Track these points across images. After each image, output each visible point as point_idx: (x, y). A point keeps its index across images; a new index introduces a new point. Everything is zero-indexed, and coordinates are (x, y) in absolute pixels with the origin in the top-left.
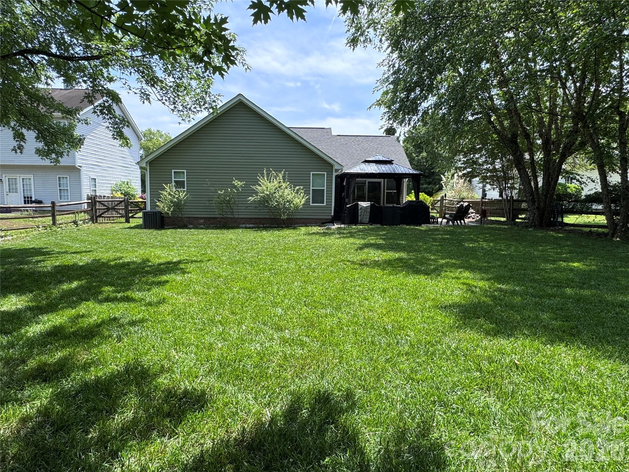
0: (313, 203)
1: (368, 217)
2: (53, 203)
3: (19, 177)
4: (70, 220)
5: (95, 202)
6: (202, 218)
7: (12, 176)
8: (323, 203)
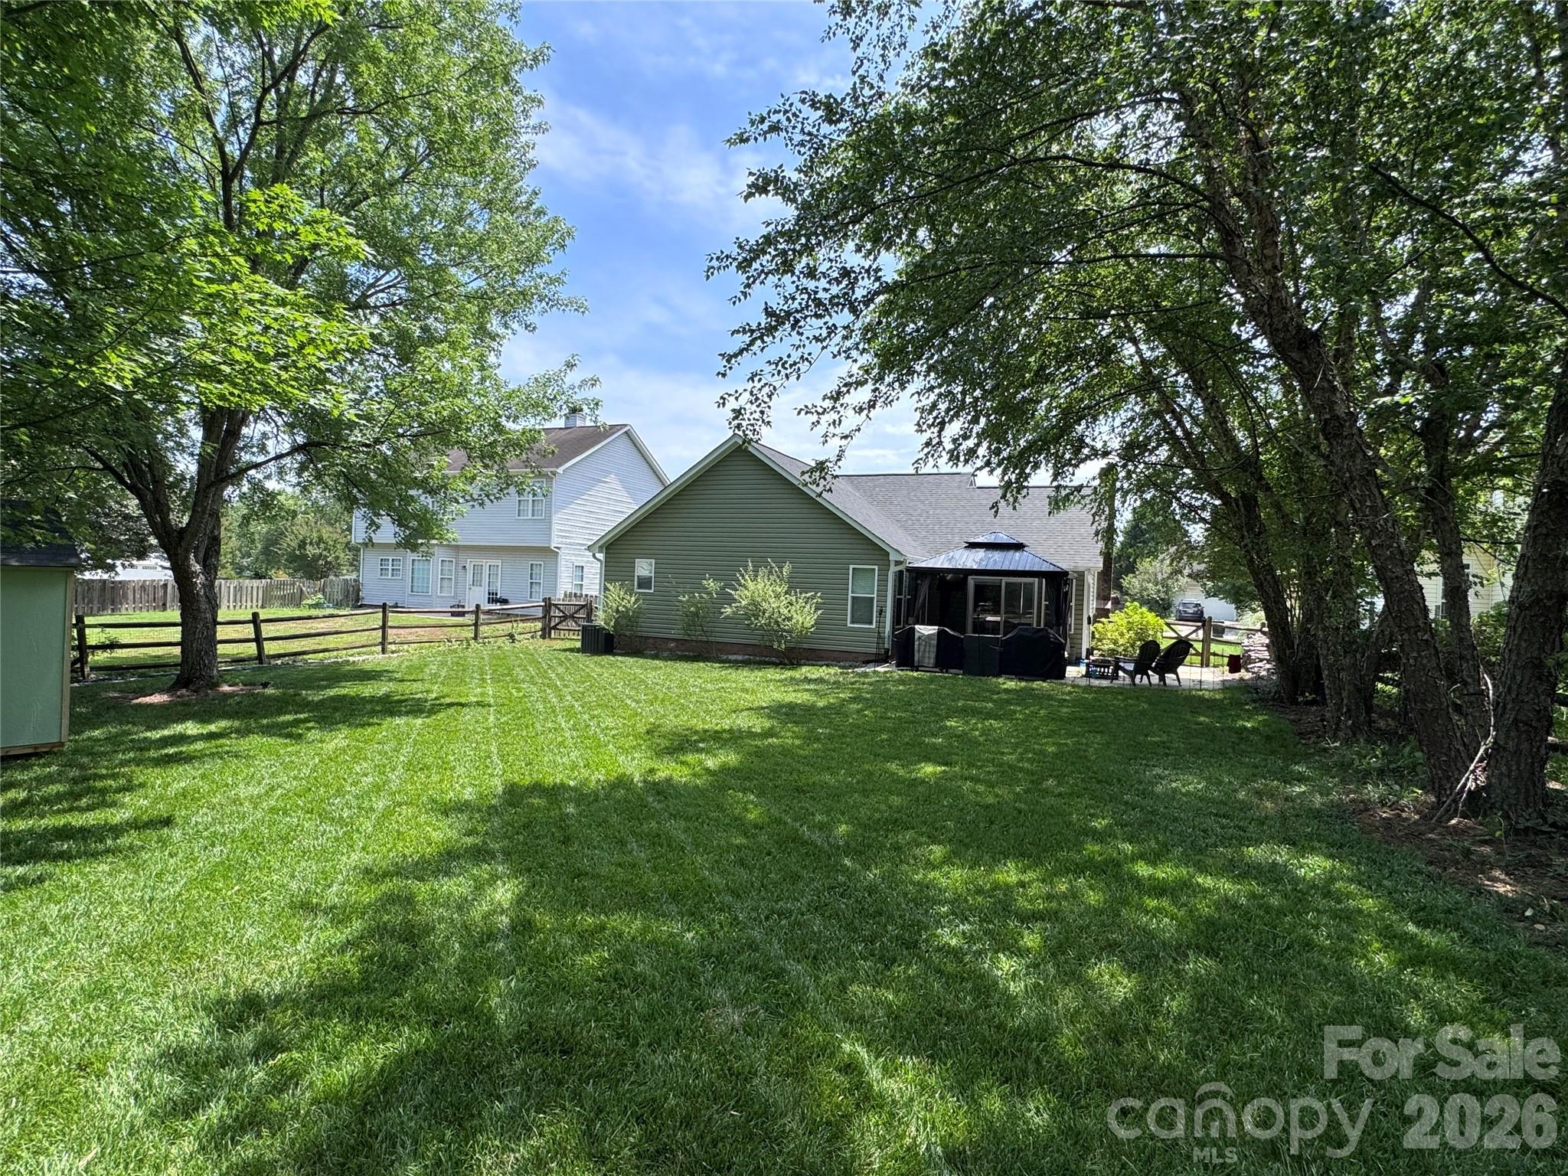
0: (853, 622)
1: (933, 655)
2: (478, 606)
3: (486, 563)
4: (501, 633)
5: (550, 605)
6: (674, 640)
7: (478, 562)
8: (871, 623)
